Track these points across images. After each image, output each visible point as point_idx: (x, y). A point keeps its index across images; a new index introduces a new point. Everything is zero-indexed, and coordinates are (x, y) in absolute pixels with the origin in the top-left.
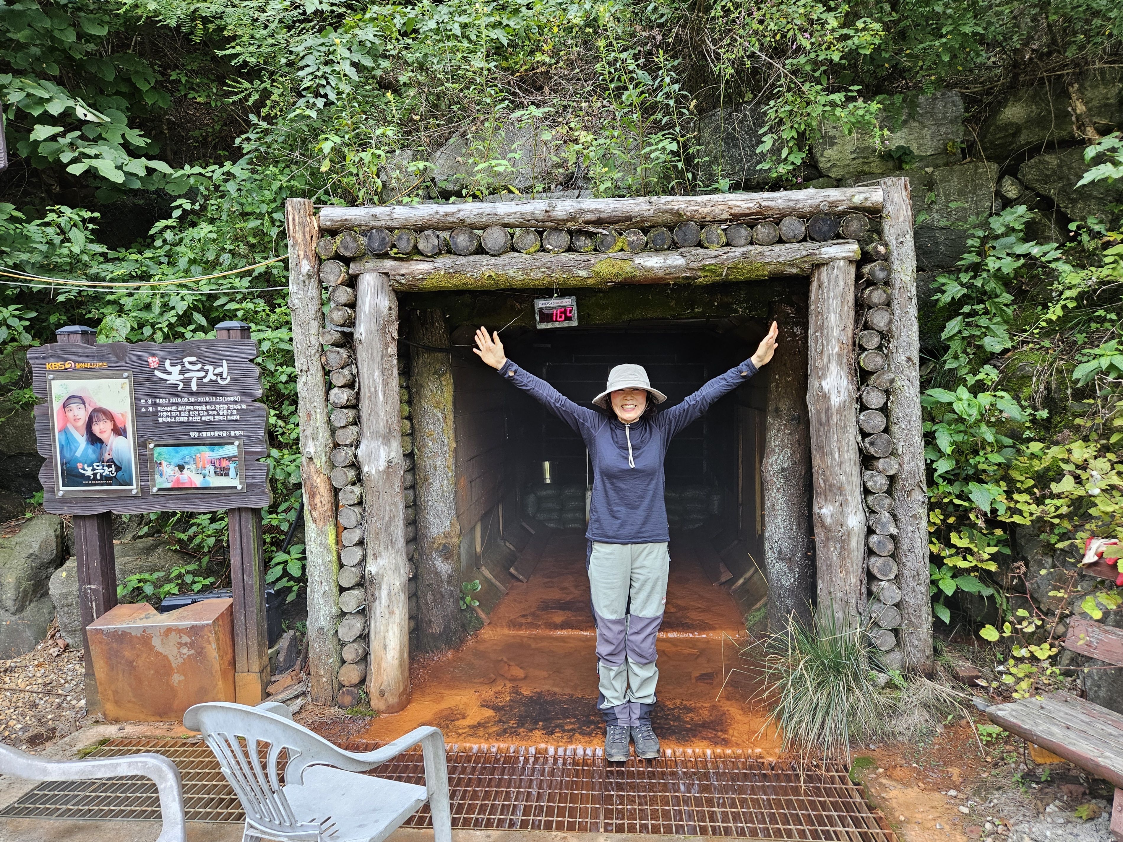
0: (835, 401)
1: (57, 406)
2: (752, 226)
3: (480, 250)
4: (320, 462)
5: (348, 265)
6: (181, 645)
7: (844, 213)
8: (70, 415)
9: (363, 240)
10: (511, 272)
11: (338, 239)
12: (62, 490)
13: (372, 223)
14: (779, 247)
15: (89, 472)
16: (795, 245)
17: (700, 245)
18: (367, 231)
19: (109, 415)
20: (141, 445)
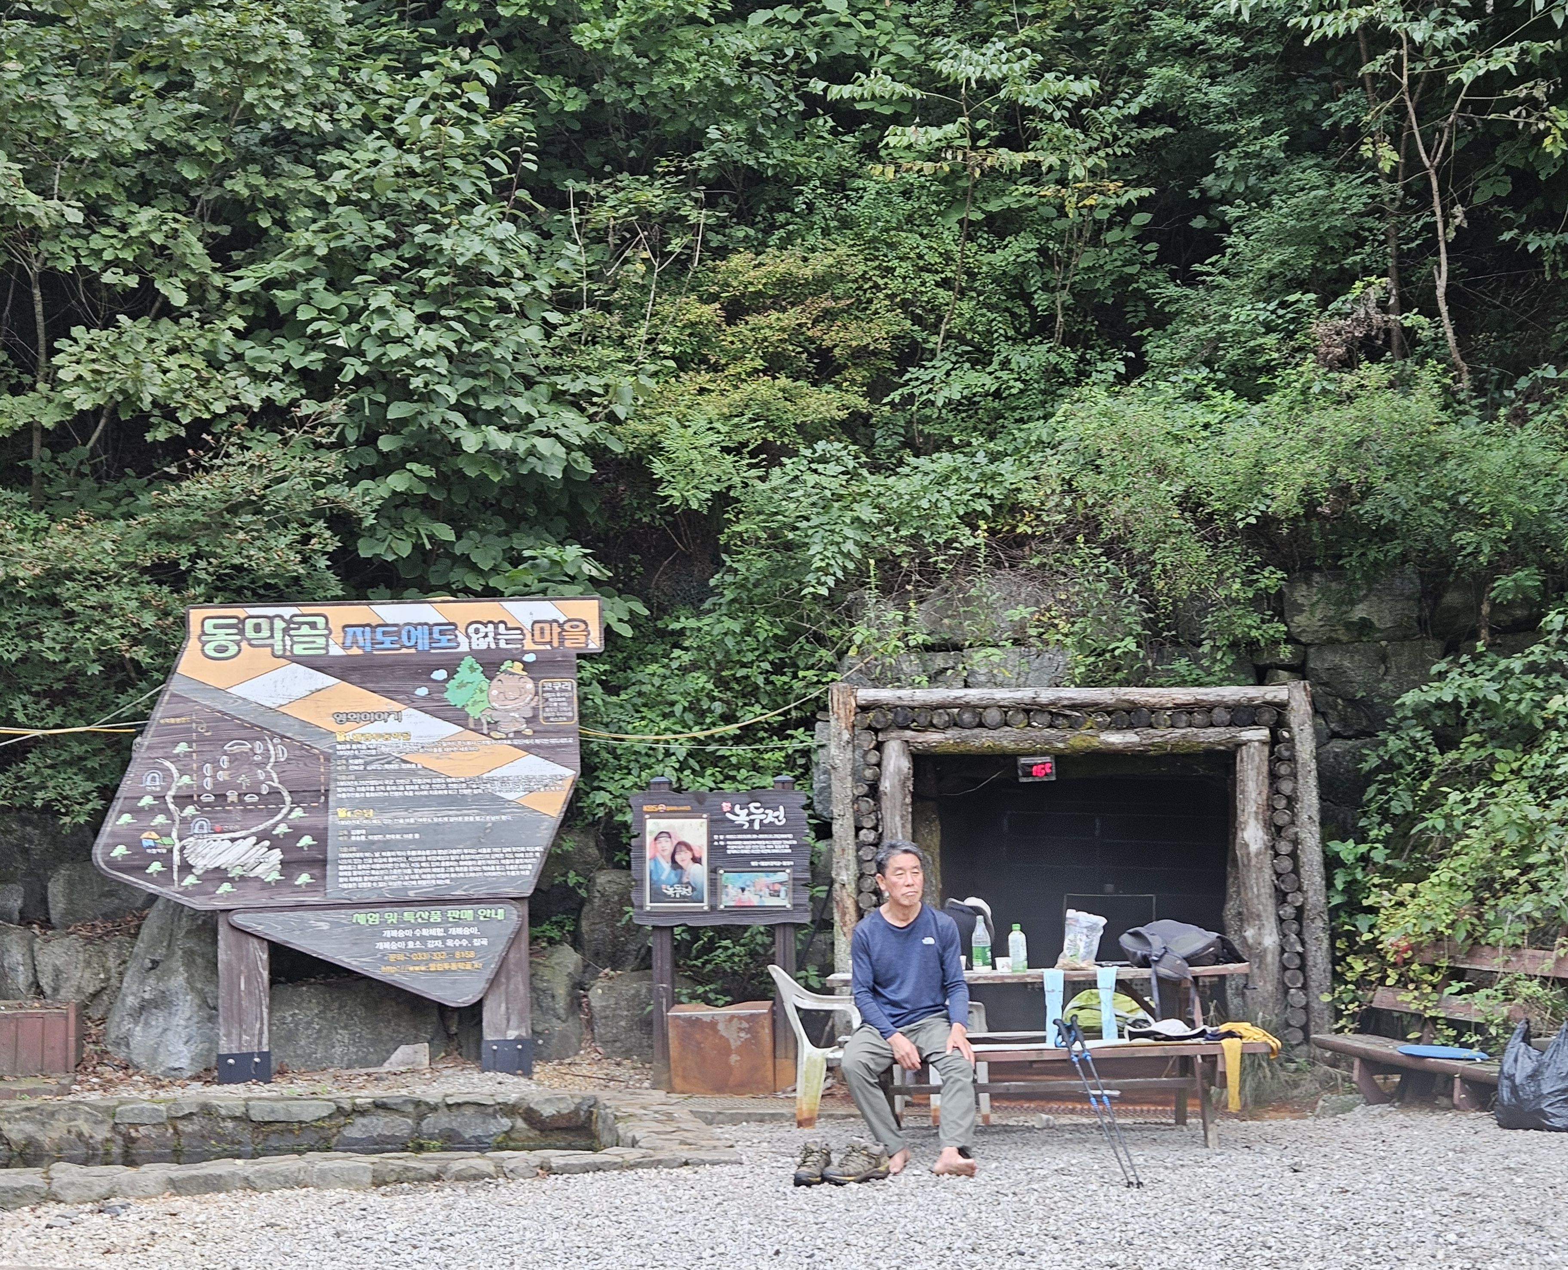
0: (1253, 848)
1: (649, 839)
2: (1190, 713)
3: (981, 725)
4: (851, 888)
5: (876, 735)
6: (741, 1029)
7: (1258, 707)
8: (659, 846)
9: (890, 716)
10: (1005, 743)
11: (871, 715)
12: (648, 906)
13: (898, 703)
14: (1211, 730)
15: (670, 892)
16: (1222, 729)
17: (1151, 726)
18: (892, 708)
19: (689, 847)
20: (713, 871)
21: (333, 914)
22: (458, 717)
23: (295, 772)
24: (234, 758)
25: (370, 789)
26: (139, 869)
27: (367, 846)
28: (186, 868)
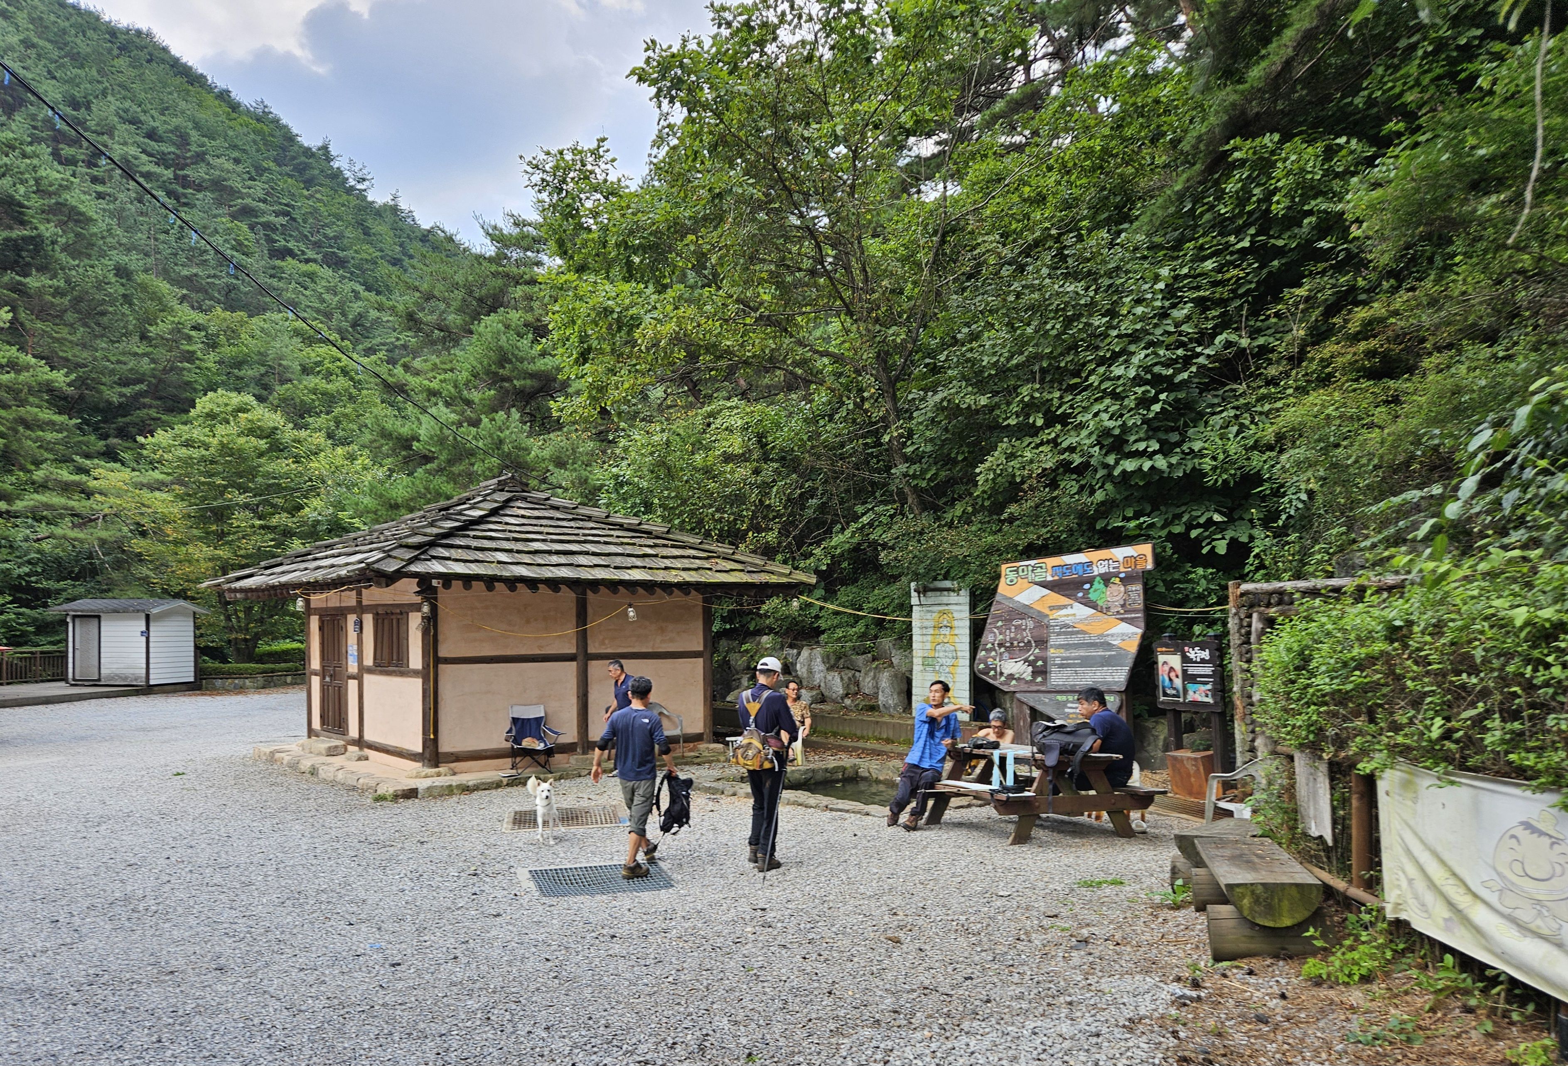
5: (1248, 609)
8: (1164, 669)
11: (1244, 599)
18: (1254, 594)
19: (1175, 670)
21: (1050, 696)
22: (1093, 605)
23: (1036, 633)
24: (1016, 627)
25: (1061, 640)
26: (987, 674)
27: (1061, 666)
28: (1002, 674)
